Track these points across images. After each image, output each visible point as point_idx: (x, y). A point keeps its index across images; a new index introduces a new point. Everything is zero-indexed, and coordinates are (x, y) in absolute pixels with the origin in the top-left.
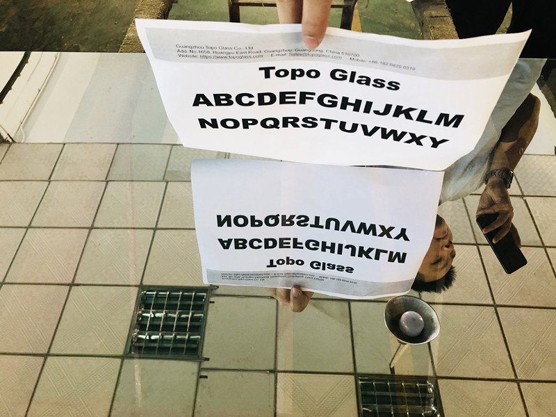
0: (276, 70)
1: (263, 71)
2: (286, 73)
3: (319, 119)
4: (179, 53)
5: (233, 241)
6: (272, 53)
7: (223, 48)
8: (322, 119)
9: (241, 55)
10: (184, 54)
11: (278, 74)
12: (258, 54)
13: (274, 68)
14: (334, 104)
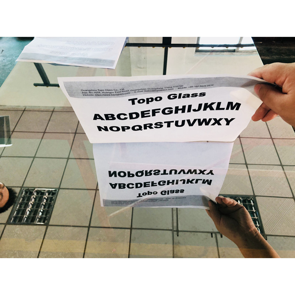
0: (138, 99)
1: (131, 101)
2: (144, 101)
3: (163, 123)
4: (83, 94)
5: (118, 185)
6: (135, 91)
7: (107, 90)
8: (165, 122)
9: (118, 93)
10: (86, 94)
11: (139, 102)
12: (127, 92)
13: (136, 99)
14: (171, 112)
